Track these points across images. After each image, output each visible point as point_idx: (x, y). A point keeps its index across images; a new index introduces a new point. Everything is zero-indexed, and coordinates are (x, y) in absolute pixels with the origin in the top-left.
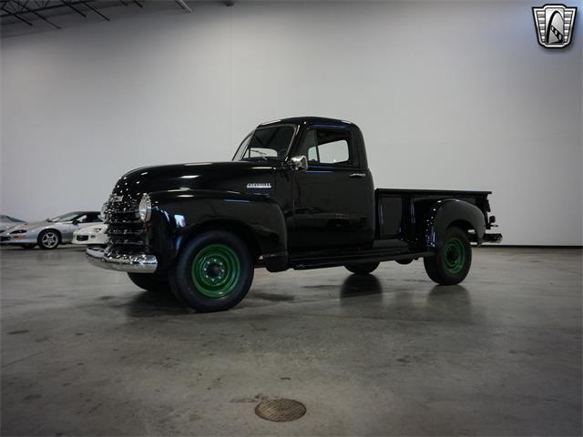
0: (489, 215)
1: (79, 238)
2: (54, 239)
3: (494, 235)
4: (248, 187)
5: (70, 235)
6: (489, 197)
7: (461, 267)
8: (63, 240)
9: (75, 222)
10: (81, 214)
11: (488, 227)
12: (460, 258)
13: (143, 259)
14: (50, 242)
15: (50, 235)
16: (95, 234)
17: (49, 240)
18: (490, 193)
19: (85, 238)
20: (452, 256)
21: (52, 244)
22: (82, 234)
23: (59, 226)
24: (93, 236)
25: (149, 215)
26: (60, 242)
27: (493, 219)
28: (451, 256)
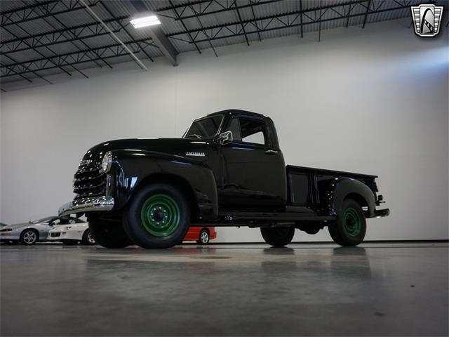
0: (378, 194)
1: (53, 235)
2: (34, 236)
3: (382, 211)
4: (187, 154)
5: (46, 234)
6: (376, 180)
7: (359, 231)
8: (40, 238)
9: (51, 224)
10: (55, 219)
11: (378, 204)
12: (356, 224)
13: (103, 200)
14: (30, 238)
15: (30, 234)
16: (66, 231)
17: (30, 237)
18: (377, 177)
19: (58, 234)
21: (31, 241)
22: (56, 231)
23: (38, 226)
24: (64, 233)
25: (110, 167)
26: (38, 240)
27: (381, 197)
28: (350, 223)
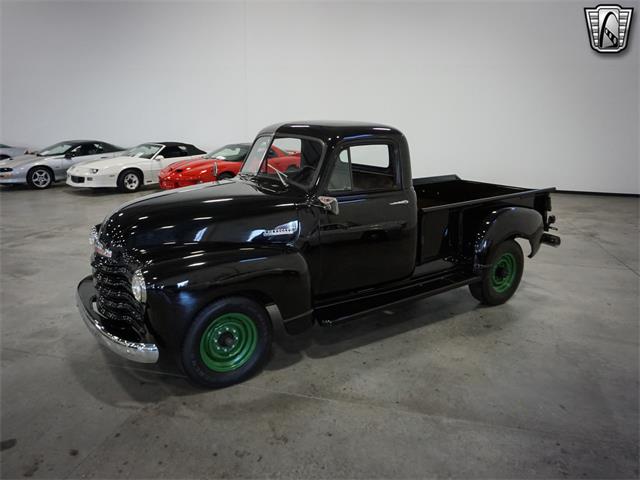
0: (549, 214)
1: (74, 179)
2: (46, 176)
5: (64, 173)
7: (509, 285)
8: (57, 178)
9: (69, 155)
10: (74, 145)
11: (547, 227)
12: (509, 274)
14: (42, 180)
15: (41, 173)
16: (92, 175)
19: (81, 180)
20: (500, 273)
22: (77, 174)
23: (49, 161)
24: (89, 179)
25: (145, 297)
27: (552, 219)
